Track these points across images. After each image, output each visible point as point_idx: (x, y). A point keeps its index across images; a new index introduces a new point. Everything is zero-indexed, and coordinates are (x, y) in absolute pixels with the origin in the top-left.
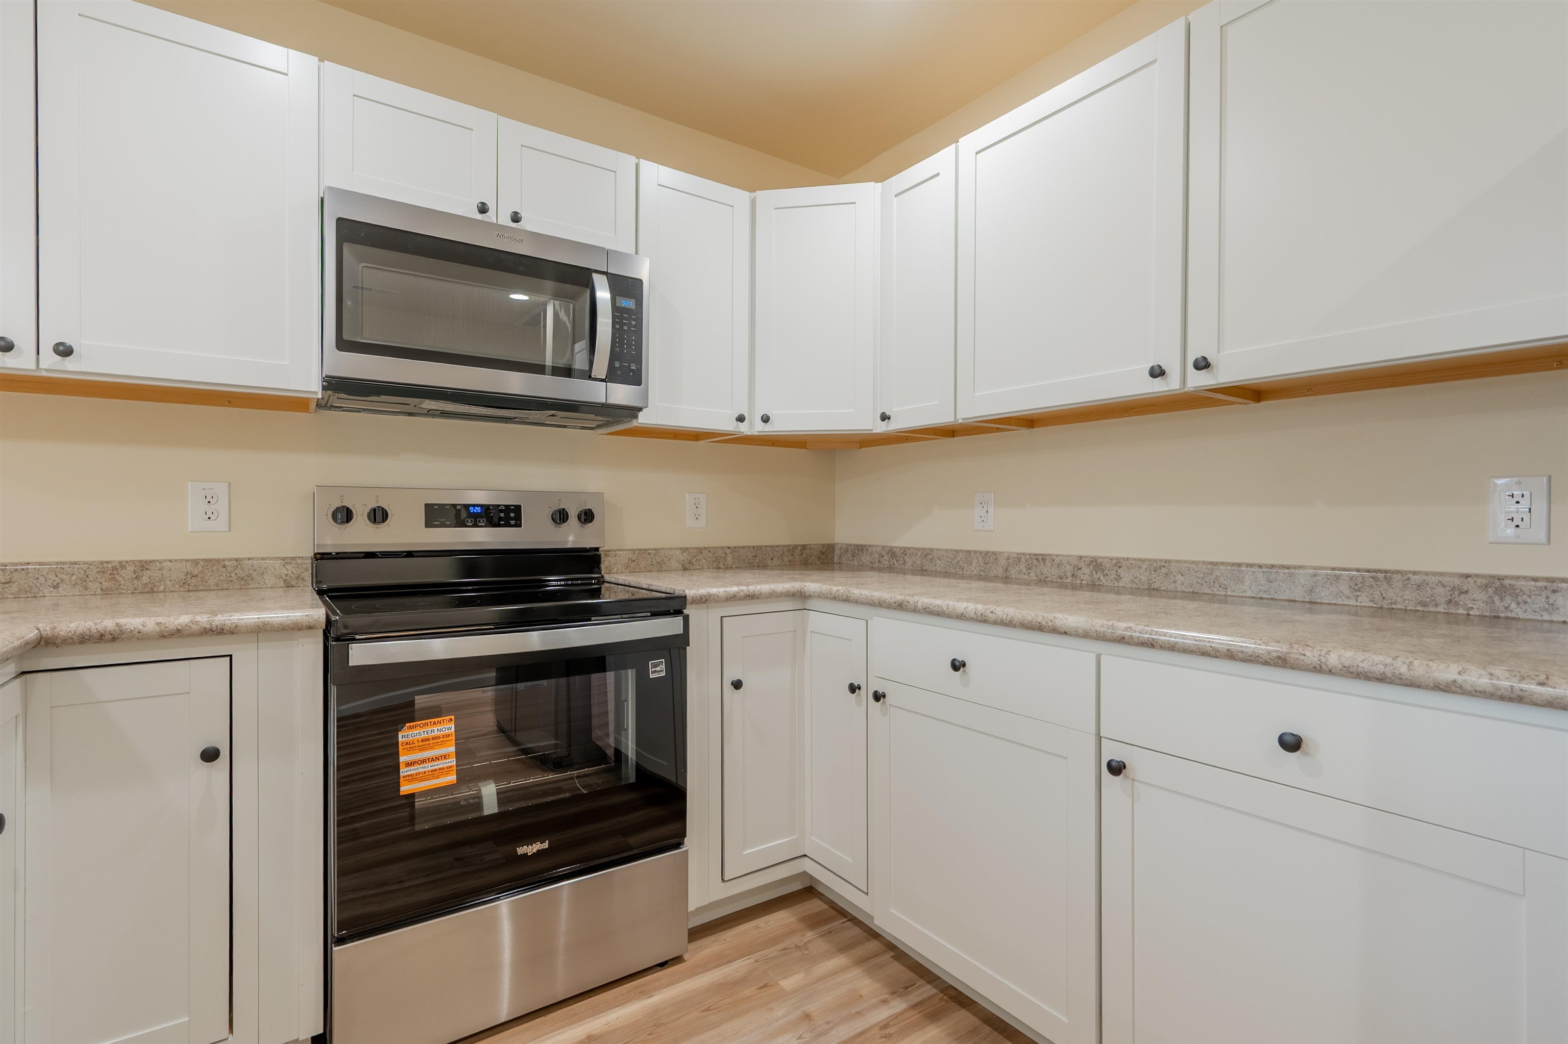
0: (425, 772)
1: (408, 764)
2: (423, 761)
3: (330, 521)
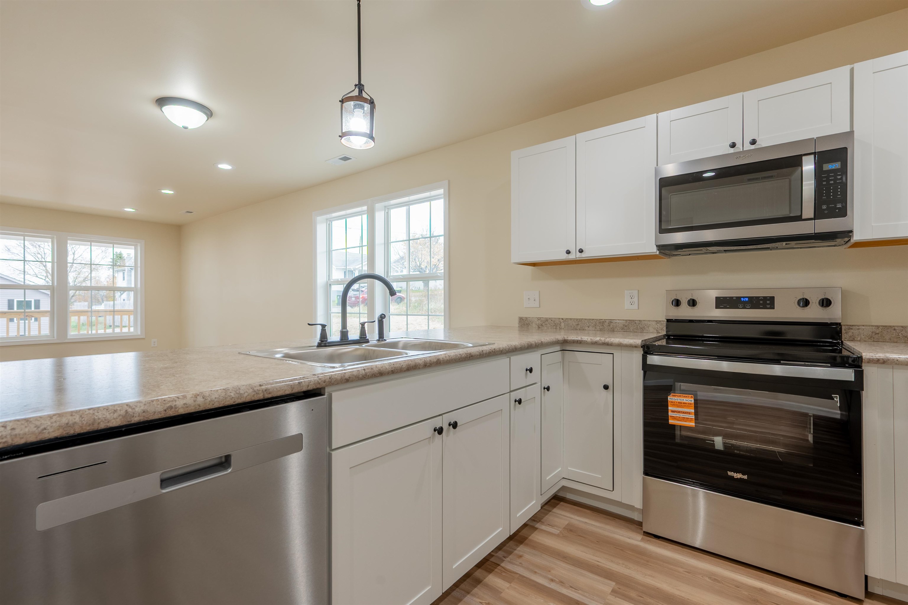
0: (680, 417)
1: (673, 411)
2: (679, 412)
3: (672, 305)
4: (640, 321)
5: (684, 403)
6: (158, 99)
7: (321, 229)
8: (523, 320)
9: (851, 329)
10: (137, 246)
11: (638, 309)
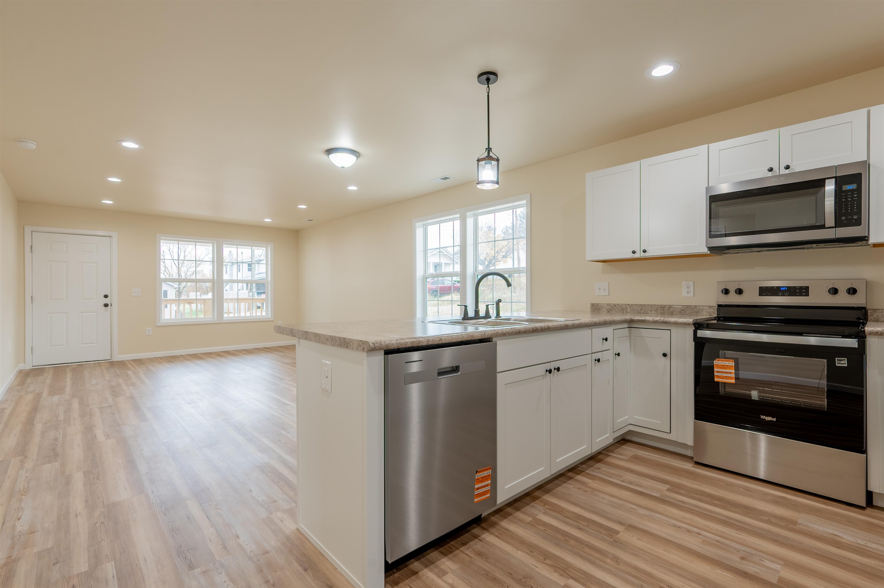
0: (723, 376)
1: (717, 372)
2: (723, 372)
3: (722, 294)
4: (695, 306)
5: (726, 366)
6: (328, 150)
7: (419, 232)
8: (595, 305)
9: (876, 312)
10: (268, 248)
11: (694, 296)
